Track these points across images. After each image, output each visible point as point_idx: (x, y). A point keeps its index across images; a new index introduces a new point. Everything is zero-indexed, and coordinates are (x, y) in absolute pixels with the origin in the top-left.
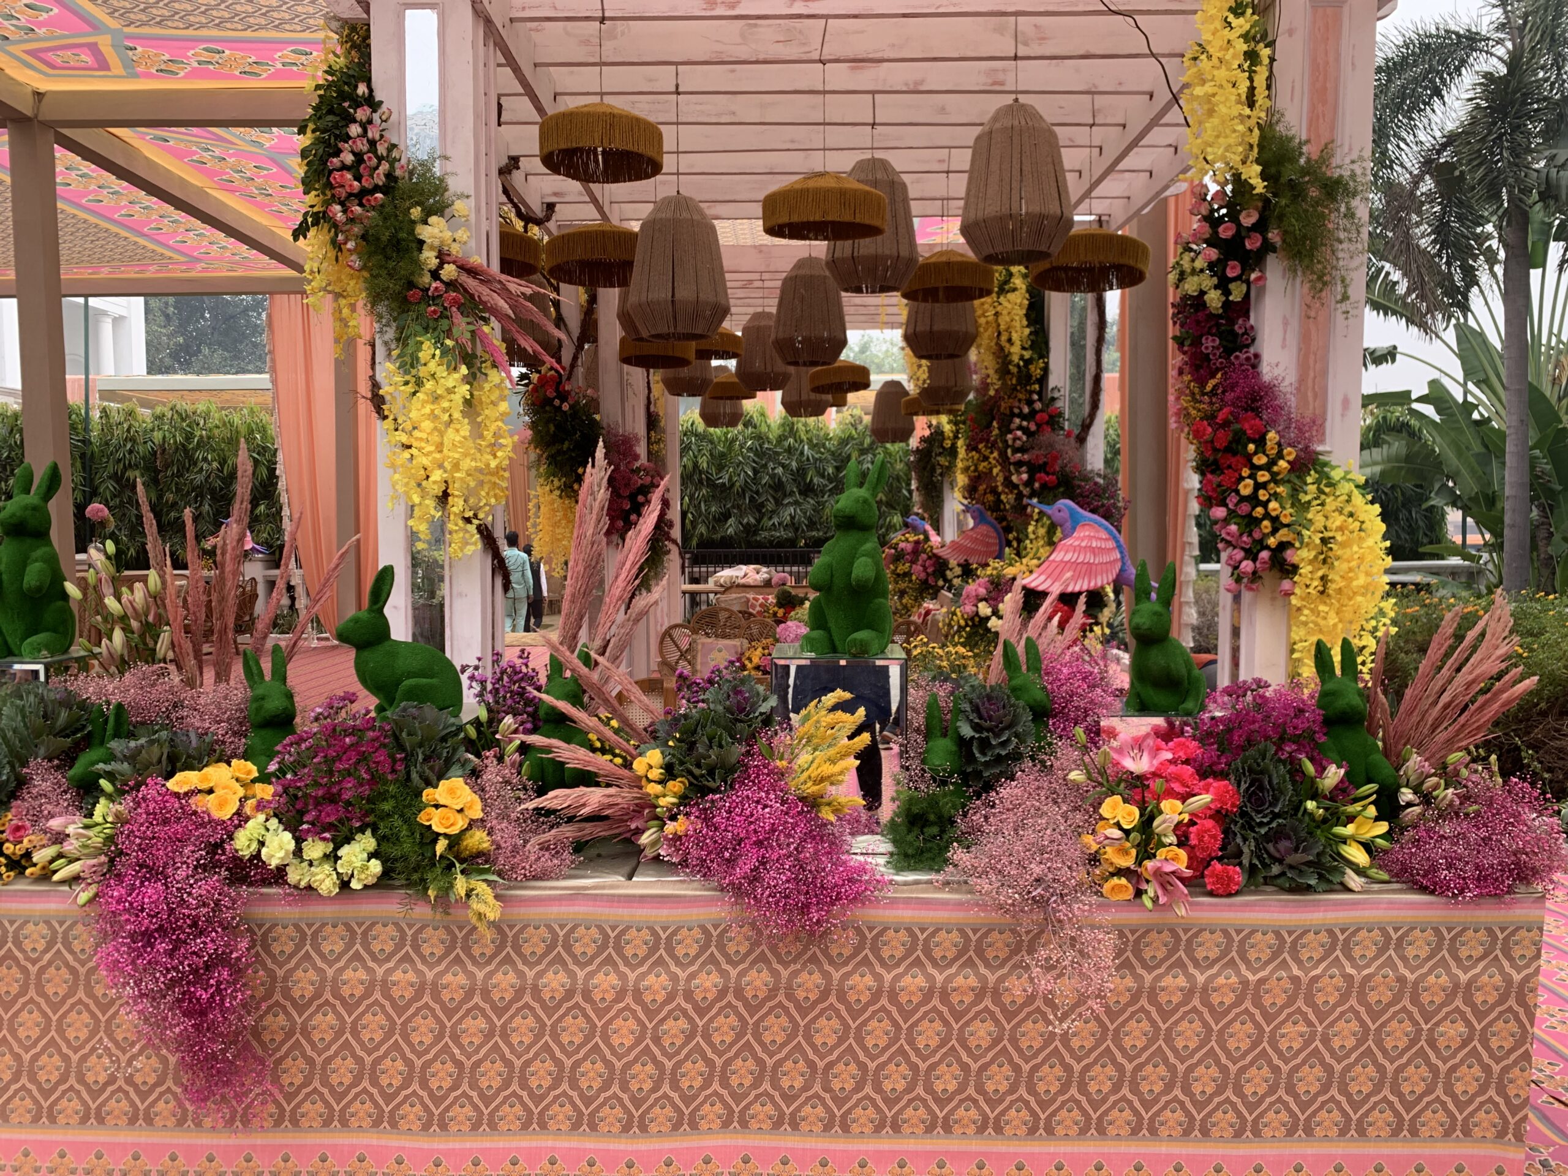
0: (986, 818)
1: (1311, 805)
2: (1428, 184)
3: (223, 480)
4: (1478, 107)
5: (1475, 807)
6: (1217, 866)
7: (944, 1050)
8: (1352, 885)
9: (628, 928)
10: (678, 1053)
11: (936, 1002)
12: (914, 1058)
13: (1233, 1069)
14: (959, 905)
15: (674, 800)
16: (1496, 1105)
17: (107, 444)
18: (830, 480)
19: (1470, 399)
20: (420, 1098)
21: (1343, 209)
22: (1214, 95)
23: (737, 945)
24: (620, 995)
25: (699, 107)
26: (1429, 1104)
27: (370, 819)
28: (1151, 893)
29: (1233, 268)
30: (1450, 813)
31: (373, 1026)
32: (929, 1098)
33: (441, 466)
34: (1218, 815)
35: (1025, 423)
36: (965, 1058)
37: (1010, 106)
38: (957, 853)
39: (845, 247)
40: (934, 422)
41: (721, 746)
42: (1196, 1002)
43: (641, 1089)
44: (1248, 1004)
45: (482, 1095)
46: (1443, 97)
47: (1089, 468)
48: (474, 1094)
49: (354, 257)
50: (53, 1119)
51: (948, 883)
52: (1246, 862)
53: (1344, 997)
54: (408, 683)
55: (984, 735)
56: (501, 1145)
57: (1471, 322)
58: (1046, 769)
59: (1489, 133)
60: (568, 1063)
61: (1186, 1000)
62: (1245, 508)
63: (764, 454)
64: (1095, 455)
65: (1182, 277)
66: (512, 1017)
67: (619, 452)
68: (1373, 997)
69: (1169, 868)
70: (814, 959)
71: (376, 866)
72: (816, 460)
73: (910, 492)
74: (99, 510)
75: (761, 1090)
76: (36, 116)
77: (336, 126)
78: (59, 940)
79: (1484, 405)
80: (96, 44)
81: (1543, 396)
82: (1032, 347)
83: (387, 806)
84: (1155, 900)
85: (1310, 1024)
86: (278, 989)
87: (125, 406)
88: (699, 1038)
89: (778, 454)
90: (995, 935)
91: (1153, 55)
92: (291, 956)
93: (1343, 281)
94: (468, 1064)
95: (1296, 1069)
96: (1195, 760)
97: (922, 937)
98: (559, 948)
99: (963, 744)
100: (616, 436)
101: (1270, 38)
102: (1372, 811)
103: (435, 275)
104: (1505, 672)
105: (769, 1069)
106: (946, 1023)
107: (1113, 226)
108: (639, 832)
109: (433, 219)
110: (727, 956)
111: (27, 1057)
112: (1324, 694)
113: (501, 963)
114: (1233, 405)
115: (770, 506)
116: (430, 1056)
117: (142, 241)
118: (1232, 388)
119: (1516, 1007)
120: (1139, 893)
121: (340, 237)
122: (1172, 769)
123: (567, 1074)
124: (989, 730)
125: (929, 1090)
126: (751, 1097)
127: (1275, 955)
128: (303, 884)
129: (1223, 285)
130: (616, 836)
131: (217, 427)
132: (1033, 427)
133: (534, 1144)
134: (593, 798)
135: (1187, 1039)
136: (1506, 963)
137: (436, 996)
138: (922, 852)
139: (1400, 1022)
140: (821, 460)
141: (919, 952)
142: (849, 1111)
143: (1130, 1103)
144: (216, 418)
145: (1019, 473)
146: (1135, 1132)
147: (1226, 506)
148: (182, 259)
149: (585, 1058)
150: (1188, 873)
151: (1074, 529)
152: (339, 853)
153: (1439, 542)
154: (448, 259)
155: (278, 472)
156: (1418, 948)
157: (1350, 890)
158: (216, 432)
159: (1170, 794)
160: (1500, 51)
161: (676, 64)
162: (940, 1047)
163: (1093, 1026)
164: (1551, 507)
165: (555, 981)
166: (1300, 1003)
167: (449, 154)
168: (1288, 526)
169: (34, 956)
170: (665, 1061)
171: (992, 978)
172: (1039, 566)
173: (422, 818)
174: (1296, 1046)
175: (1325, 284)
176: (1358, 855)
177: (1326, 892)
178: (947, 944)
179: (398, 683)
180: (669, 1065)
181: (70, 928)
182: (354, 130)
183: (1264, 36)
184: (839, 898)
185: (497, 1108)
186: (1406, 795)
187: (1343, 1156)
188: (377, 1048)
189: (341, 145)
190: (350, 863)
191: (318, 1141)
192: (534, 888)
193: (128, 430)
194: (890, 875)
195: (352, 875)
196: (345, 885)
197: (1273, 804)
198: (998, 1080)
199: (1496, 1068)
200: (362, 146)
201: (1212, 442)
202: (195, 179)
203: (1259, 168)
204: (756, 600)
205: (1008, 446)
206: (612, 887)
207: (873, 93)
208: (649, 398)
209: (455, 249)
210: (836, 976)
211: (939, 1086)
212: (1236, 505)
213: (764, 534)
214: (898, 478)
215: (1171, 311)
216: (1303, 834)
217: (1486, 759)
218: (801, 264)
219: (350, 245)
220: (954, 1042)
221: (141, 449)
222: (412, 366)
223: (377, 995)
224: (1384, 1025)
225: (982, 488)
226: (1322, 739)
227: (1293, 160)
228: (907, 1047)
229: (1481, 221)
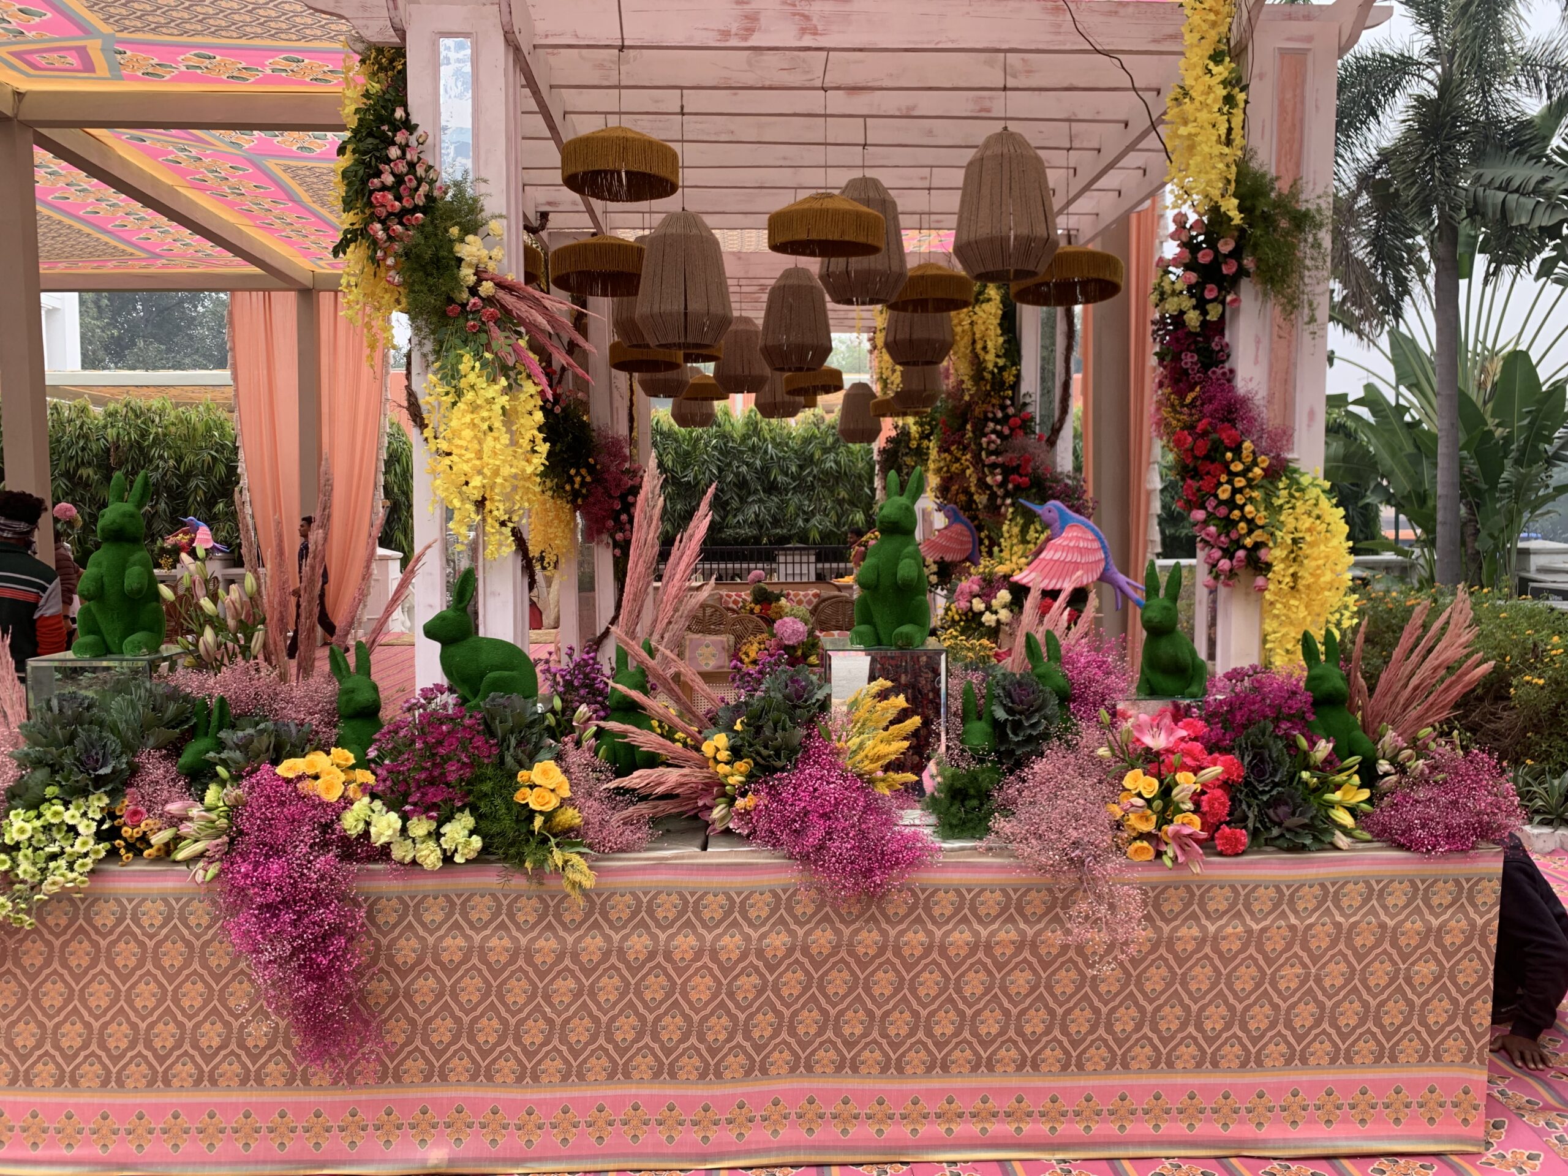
0: (1020, 793)
1: (1305, 775)
2: (1364, 200)
3: (179, 477)
4: (1410, 129)
5: (1442, 776)
6: (1226, 829)
7: (988, 998)
8: (1340, 844)
9: (706, 893)
10: (750, 1005)
11: (980, 955)
12: (961, 1006)
13: (1239, 1007)
14: (1002, 868)
15: (742, 779)
16: (1463, 1033)
17: (58, 441)
18: (794, 478)
19: (1402, 401)
20: (515, 1054)
21: (1310, 239)
22: (1196, 135)
23: (805, 906)
24: (698, 955)
25: (699, 126)
26: (1406, 1033)
27: (471, 798)
28: (1171, 854)
29: (1211, 290)
30: (1423, 780)
31: (471, 988)
32: (974, 1041)
33: (480, 472)
34: (1225, 784)
35: (999, 427)
36: (1006, 1004)
37: (1000, 134)
38: (999, 823)
39: (838, 264)
40: (900, 423)
41: (784, 729)
42: (1207, 949)
43: (716, 1040)
44: (1252, 950)
45: (571, 1049)
46: (1377, 117)
47: (1059, 470)
48: (564, 1048)
49: (392, 273)
50: (167, 1083)
51: (991, 849)
52: (1250, 825)
53: (1334, 943)
54: (491, 675)
55: (1017, 717)
56: (589, 1094)
57: (1403, 328)
58: (1071, 747)
59: (1422, 155)
60: (650, 1018)
61: (1199, 948)
62: (1223, 511)
63: (728, 452)
64: (1064, 460)
65: (1162, 297)
66: (600, 977)
67: (610, 455)
68: (1358, 942)
69: (1187, 831)
70: (873, 918)
71: (477, 842)
72: (779, 458)
73: (873, 490)
74: (67, 509)
75: (825, 1037)
76: (16, 116)
77: (376, 149)
78: (176, 915)
79: (1415, 411)
80: (84, 48)
81: (1470, 399)
82: (1005, 355)
83: (486, 787)
84: (1175, 860)
85: (1305, 966)
86: (382, 957)
87: (77, 402)
88: (769, 993)
89: (743, 452)
90: (1033, 893)
91: (1134, 89)
92: (395, 926)
93: (1311, 304)
94: (558, 1021)
95: (1293, 1006)
96: (1203, 737)
97: (968, 897)
98: (643, 913)
99: (998, 726)
100: (606, 437)
101: (1244, 83)
102: (1356, 779)
103: (473, 291)
104: (1468, 656)
105: (832, 1018)
106: (989, 973)
107: (1082, 241)
108: (710, 808)
109: (470, 238)
110: (795, 917)
111: (143, 1026)
112: (1310, 679)
113: (589, 929)
114: (1211, 416)
115: (735, 504)
116: (523, 1015)
117: (105, 238)
118: (1210, 400)
119: (1479, 948)
120: (1159, 854)
121: (379, 254)
122: (1183, 745)
123: (649, 1027)
124: (1021, 713)
125: (975, 1033)
126: (816, 1044)
127: (1276, 906)
128: (408, 859)
129: (1201, 306)
130: (685, 812)
131: (173, 424)
132: (1006, 431)
133: (619, 1092)
134: (671, 777)
135: (1200, 982)
136: (1470, 909)
137: (529, 960)
138: (964, 823)
139: (1382, 963)
140: (784, 459)
141: (966, 911)
142: (903, 1055)
143: (1150, 1040)
144: (172, 415)
145: (994, 475)
146: (1154, 1065)
147: (1205, 508)
148: (144, 255)
149: (666, 1013)
150: (1204, 835)
151: (1062, 529)
152: (442, 831)
153: (1373, 538)
154: (485, 276)
155: (239, 470)
156: (1396, 899)
157: (1339, 849)
158: (173, 429)
159: (1184, 767)
160: (1430, 75)
161: (682, 88)
162: (984, 995)
163: (1119, 973)
164: (1478, 505)
165: (639, 943)
166: (1297, 948)
167: (483, 175)
168: (1262, 527)
169: (151, 931)
170: (738, 1013)
171: (1030, 932)
172: (1028, 564)
173: (518, 797)
174: (1293, 986)
175: (1295, 307)
176: (1345, 818)
177: (1319, 850)
178: (991, 903)
179: (482, 676)
180: (742, 1017)
181: (187, 904)
182: (394, 152)
183: (1239, 80)
184: (897, 863)
185: (585, 1061)
186: (1384, 766)
187: (1333, 1082)
188: (474, 1009)
189: (381, 166)
190: (453, 839)
191: (419, 1095)
192: (620, 859)
193: (81, 428)
194: (939, 843)
195: (456, 850)
196: (448, 859)
197: (1272, 775)
198: (1035, 1023)
199: (1463, 1001)
200: (402, 168)
201: (1192, 450)
202: (166, 178)
203: (1236, 202)
204: (730, 596)
205: (982, 449)
206: (690, 857)
207: (865, 117)
208: (631, 400)
209: (492, 266)
210: (893, 933)
211: (983, 1030)
212: (1215, 508)
213: (730, 532)
214: (860, 477)
215: (1151, 328)
216: (1299, 800)
217: (1449, 734)
218: (787, 274)
219: (390, 261)
220: (996, 990)
221: (94, 447)
222: (453, 377)
223: (475, 960)
224: (1368, 965)
225: (954, 488)
226: (1312, 718)
227: (1266, 195)
228: (955, 996)
229: (1413, 233)
